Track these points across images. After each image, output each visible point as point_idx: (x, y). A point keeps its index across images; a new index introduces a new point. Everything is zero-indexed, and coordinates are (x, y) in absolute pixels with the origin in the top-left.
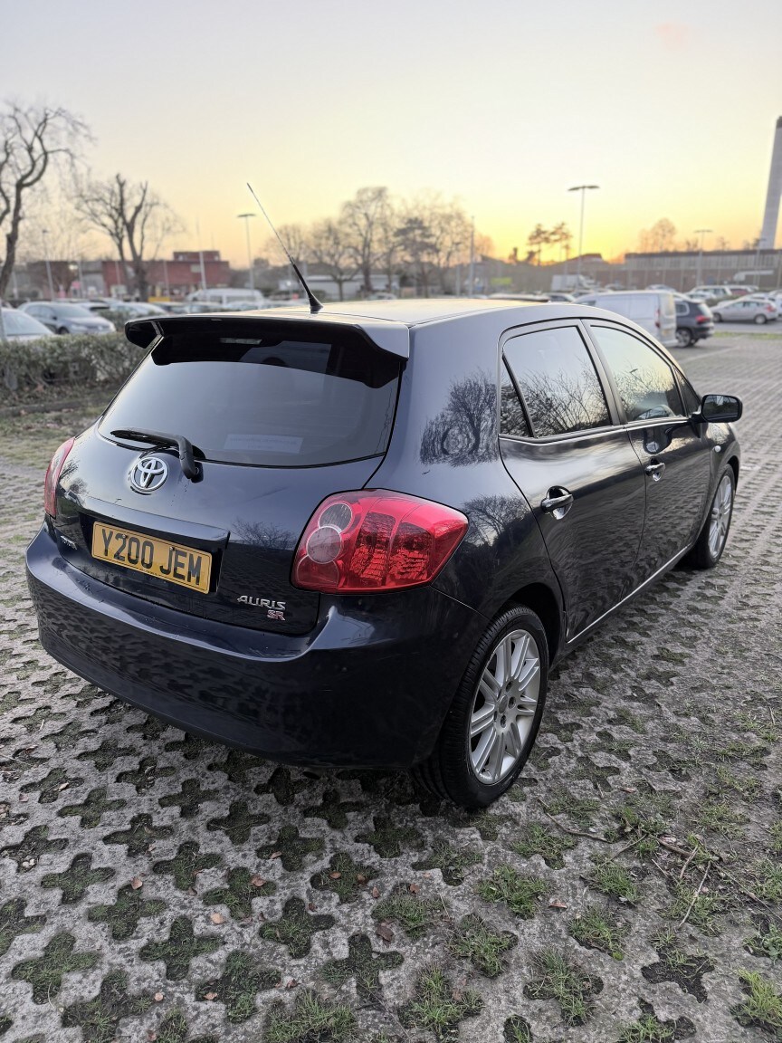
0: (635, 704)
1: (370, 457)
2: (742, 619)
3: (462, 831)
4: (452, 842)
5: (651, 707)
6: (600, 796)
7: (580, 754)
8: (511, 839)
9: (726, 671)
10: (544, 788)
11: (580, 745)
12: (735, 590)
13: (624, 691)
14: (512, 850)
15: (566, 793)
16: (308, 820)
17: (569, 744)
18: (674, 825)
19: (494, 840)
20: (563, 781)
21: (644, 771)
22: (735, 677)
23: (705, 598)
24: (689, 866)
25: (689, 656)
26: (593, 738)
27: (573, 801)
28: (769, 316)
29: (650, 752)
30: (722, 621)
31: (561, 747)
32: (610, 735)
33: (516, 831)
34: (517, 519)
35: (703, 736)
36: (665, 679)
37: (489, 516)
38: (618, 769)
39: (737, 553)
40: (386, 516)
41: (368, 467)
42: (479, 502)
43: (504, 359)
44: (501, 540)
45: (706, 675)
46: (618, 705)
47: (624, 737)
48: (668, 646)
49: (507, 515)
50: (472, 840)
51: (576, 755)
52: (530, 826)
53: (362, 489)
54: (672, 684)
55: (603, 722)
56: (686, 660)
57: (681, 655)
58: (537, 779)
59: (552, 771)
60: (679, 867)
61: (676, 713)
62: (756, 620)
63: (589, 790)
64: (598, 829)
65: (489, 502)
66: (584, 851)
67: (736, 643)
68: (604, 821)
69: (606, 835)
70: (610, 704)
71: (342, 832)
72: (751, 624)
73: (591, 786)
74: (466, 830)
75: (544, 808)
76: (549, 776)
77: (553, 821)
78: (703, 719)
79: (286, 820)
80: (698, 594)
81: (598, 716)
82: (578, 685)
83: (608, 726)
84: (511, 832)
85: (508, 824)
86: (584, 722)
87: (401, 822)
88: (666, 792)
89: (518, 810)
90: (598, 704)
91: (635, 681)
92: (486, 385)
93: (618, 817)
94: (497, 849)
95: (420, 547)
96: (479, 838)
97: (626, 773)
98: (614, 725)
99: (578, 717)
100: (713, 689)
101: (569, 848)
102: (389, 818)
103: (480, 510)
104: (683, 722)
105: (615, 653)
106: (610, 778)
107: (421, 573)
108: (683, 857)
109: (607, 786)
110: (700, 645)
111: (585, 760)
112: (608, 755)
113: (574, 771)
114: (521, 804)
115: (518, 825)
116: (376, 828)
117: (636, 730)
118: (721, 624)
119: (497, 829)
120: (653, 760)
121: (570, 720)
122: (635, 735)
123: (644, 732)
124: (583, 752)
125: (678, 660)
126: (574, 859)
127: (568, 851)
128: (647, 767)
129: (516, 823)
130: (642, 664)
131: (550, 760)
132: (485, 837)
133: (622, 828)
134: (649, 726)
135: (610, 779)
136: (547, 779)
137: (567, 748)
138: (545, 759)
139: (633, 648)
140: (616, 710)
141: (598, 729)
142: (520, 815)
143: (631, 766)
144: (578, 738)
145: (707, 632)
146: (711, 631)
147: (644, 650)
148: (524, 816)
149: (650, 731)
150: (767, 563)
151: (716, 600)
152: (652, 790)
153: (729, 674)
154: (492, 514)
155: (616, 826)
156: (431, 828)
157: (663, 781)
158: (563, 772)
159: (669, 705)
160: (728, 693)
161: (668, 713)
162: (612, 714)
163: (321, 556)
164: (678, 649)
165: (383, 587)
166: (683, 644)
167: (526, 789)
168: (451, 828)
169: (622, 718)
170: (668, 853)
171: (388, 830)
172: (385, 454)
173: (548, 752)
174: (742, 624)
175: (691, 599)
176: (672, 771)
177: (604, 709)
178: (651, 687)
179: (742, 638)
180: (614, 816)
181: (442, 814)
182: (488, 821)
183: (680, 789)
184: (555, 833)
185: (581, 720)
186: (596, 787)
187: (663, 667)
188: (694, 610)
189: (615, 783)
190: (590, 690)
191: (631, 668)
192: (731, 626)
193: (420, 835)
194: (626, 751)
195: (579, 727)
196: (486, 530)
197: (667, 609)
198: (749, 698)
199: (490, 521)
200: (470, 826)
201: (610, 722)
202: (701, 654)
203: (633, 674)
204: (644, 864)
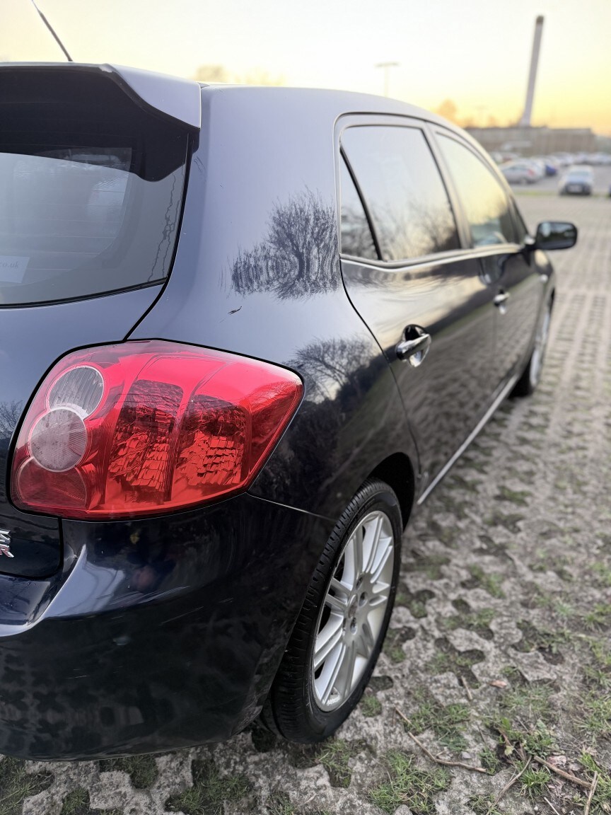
0: (487, 558)
1: (140, 286)
2: (570, 449)
3: (306, 774)
4: (294, 795)
5: (503, 562)
6: (467, 696)
7: (437, 634)
8: (368, 781)
9: (570, 510)
10: (401, 691)
11: (437, 621)
12: (558, 418)
13: (472, 543)
14: (371, 802)
15: (428, 695)
16: (105, 776)
17: (423, 621)
18: (559, 735)
19: (346, 787)
20: (422, 676)
21: (512, 652)
22: (581, 517)
23: (531, 427)
24: (592, 805)
25: (529, 494)
26: (448, 610)
27: (438, 709)
28: (531, 177)
29: (513, 624)
30: (553, 451)
31: (415, 626)
32: (466, 604)
33: (373, 767)
34: (362, 367)
35: (566, 596)
36: (511, 523)
37: (328, 366)
38: (482, 652)
39: (551, 379)
40: (168, 386)
41: (138, 302)
42: (316, 349)
43: (342, 152)
44: (344, 393)
45: (552, 517)
46: (469, 561)
47: (482, 605)
48: (508, 484)
49: (350, 363)
50: (318, 789)
51: (433, 636)
52: (390, 754)
53: (125, 340)
54: (519, 530)
55: (457, 585)
56: (528, 500)
57: (523, 493)
58: (392, 676)
59: (408, 663)
60: (579, 807)
61: (531, 567)
62: (583, 448)
63: (454, 688)
64: (474, 751)
65: (328, 347)
66: (460, 792)
67: (572, 477)
68: (478, 736)
69: (484, 765)
70: (461, 561)
71: (148, 793)
72: (580, 454)
73: (455, 682)
74: (311, 772)
75: (405, 725)
76: (406, 671)
77: (417, 744)
78: (561, 574)
79: (75, 778)
80: (525, 423)
81: (450, 578)
82: (423, 537)
83: (462, 591)
84: (367, 767)
85: (363, 755)
86: (436, 588)
87: (227, 766)
88: (542, 682)
89: (373, 731)
90: (447, 562)
91: (482, 529)
92: (316, 212)
93: (494, 731)
94: (351, 801)
95: (230, 431)
96: (328, 784)
97: (491, 657)
98: (469, 589)
99: (429, 582)
100: (562, 533)
101: (442, 789)
102: (212, 761)
103: (317, 360)
104: (540, 580)
105: (457, 495)
106: (475, 667)
107: (231, 474)
108: (581, 789)
109: (472, 678)
110: (537, 479)
111: (443, 642)
112: (468, 633)
113: (434, 660)
114: (376, 720)
115: (375, 755)
116: (194, 782)
117: (493, 594)
118: (552, 456)
119: (350, 764)
120: (518, 636)
121: (421, 586)
122: (494, 601)
123: (502, 596)
124: (441, 631)
125: (519, 499)
126: (449, 808)
127: (441, 793)
128: (513, 646)
129: (372, 752)
130: (485, 506)
131: (405, 646)
132: (335, 783)
133: (501, 748)
134: (507, 586)
135: (476, 669)
136: (403, 676)
137: (422, 627)
138: (399, 646)
139: (472, 487)
140: (468, 568)
141: (453, 596)
142: (376, 738)
143: (496, 647)
144: (433, 611)
145: (541, 465)
146: (545, 463)
147: (485, 490)
148: (381, 738)
149: (507, 594)
150: (578, 388)
151: (542, 428)
152: (525, 680)
153: (573, 513)
154: (331, 363)
155: (493, 743)
156: (266, 773)
157: (534, 666)
158: (421, 664)
159: (522, 557)
160: (579, 537)
161: (523, 569)
162: (465, 575)
163: (52, 458)
164: (518, 487)
165: (167, 505)
166: (522, 480)
167: (381, 695)
168: (292, 770)
169: (475, 580)
170: (561, 783)
171: (212, 781)
172: (165, 281)
173: (402, 635)
174: (572, 455)
175: (520, 429)
176: (541, 649)
177: (455, 568)
178: (500, 535)
179: (576, 470)
180: (487, 727)
181: (280, 747)
182: (339, 754)
183: (555, 677)
184: (421, 767)
185: (432, 585)
186: (461, 683)
187: (508, 509)
188: (524, 441)
189: (482, 673)
190: (437, 543)
191: (476, 512)
192: (563, 457)
193: (251, 786)
194: (486, 625)
195: (432, 595)
196: (326, 383)
197: (498, 440)
198: (600, 543)
199: (329, 372)
200: (316, 765)
201: (463, 585)
202: (542, 491)
203: (478, 520)
204: (536, 808)
